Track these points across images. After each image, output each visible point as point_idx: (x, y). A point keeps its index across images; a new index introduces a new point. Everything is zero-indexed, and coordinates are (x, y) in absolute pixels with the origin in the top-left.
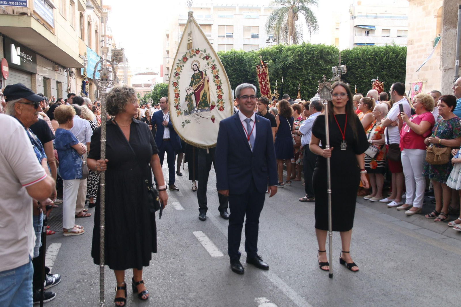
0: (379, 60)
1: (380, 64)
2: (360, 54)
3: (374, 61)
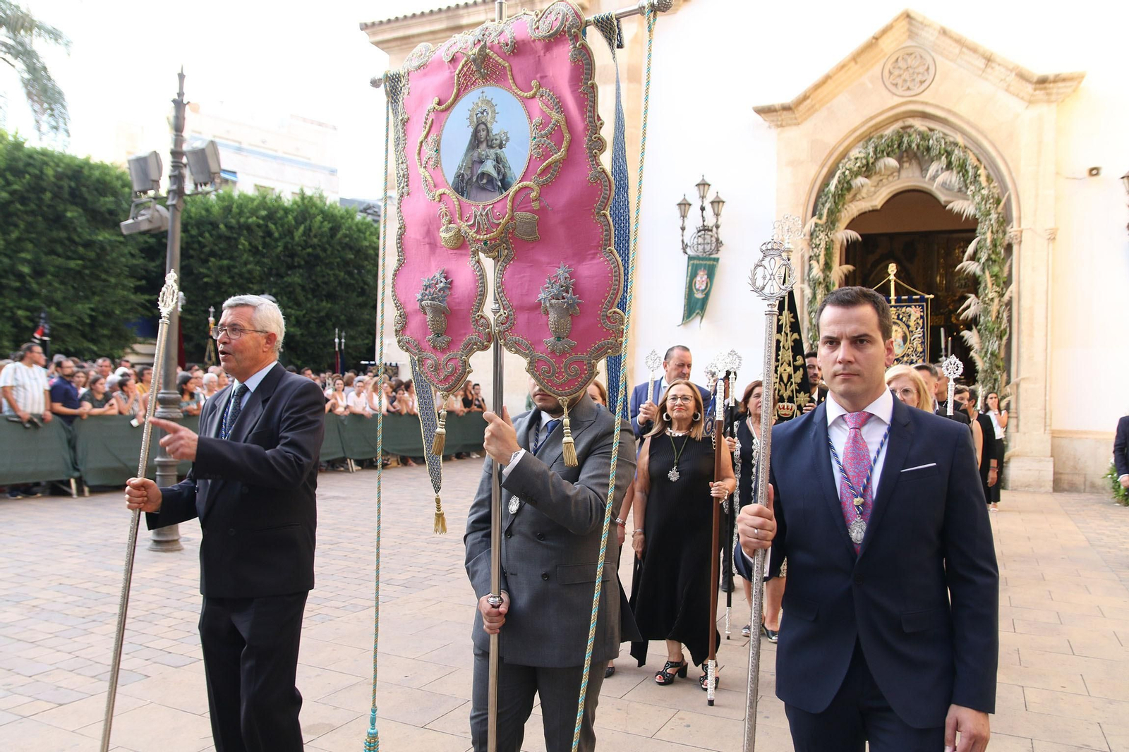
0: (281, 237)
1: (286, 247)
2: (216, 210)
3: (263, 237)
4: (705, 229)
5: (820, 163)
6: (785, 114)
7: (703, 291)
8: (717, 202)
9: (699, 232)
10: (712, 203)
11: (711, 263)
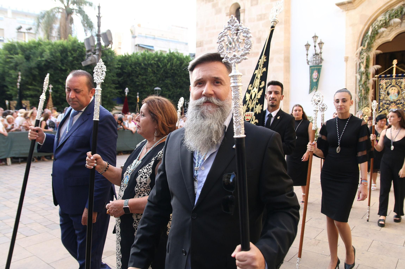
0: (163, 67)
1: (164, 71)
2: (140, 59)
3: (157, 68)
4: (316, 54)
5: (364, 24)
6: (349, 5)
7: (316, 79)
8: (321, 44)
9: (314, 55)
10: (319, 44)
11: (319, 67)
